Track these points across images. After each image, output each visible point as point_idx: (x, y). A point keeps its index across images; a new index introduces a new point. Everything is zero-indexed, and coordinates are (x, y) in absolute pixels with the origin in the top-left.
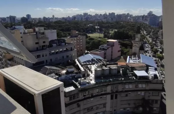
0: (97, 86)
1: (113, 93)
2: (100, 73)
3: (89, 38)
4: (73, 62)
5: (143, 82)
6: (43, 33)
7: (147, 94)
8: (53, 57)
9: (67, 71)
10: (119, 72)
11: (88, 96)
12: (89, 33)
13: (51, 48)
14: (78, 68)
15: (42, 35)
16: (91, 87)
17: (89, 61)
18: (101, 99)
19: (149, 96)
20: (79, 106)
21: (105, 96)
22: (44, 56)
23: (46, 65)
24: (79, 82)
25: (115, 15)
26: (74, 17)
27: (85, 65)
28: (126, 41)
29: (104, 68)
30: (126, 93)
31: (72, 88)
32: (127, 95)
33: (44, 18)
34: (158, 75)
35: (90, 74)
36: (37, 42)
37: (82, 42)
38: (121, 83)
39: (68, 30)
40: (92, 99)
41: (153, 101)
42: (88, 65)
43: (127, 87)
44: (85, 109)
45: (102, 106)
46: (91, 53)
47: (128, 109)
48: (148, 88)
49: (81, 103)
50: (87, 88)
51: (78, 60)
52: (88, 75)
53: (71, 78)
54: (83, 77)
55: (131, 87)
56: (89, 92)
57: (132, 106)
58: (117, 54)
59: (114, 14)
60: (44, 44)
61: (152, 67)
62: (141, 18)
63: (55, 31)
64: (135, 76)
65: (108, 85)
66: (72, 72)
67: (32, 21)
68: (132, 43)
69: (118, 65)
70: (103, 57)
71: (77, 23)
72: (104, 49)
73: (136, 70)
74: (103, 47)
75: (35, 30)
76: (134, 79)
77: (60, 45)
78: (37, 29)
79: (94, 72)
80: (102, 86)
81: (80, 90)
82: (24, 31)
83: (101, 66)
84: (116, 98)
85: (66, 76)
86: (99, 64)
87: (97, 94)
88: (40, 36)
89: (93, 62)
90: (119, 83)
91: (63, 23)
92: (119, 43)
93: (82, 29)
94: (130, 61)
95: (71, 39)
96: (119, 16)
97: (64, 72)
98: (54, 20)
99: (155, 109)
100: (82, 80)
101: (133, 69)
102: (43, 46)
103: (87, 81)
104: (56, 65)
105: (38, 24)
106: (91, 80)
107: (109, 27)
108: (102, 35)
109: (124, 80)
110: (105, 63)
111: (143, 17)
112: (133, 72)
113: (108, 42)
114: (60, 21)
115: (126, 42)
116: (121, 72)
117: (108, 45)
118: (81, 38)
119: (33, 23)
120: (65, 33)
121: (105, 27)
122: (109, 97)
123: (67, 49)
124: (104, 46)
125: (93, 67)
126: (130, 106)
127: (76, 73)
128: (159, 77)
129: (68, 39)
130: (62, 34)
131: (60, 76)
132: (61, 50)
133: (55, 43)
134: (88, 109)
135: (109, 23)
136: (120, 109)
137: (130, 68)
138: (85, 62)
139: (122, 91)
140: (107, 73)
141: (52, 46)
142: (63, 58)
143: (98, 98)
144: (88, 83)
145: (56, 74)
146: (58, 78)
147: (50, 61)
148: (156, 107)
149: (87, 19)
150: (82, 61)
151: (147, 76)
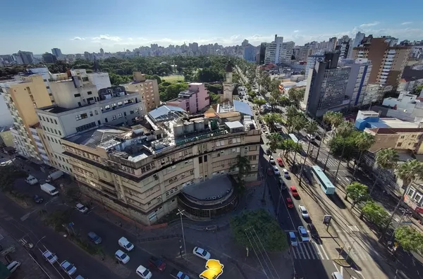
1: (202, 154)
2: (181, 131)
3: (163, 83)
4: (142, 120)
5: (238, 135)
6: (86, 79)
7: (244, 150)
8: (109, 116)
9: (134, 133)
10: (206, 126)
11: (168, 163)
12: (163, 76)
13: (102, 102)
14: (151, 128)
15: (86, 83)
16: (171, 151)
17: (164, 116)
18: (187, 164)
19: (246, 153)
20: (156, 178)
21: (191, 160)
22: (94, 114)
23: (99, 128)
24: (152, 146)
25: (199, 46)
26: (137, 51)
27: (160, 121)
28: (215, 83)
29: (186, 123)
30: (218, 152)
31: (144, 156)
32: (219, 155)
33: (86, 53)
34: (255, 124)
35: (168, 133)
36: (77, 93)
37: (152, 89)
38: (210, 140)
39: (129, 72)
40: (174, 167)
41: (250, 157)
42: (164, 121)
43: (220, 144)
44: (167, 180)
45: (189, 173)
46: (167, 105)
47: (222, 172)
48: (243, 143)
49: (160, 174)
50: (165, 153)
51: (148, 116)
52: (166, 136)
53: (140, 142)
54: (158, 139)
55: (223, 143)
56: (168, 158)
57: (227, 167)
58: (204, 103)
59: (197, 44)
60: (90, 96)
61: (248, 115)
62: (234, 50)
63: (107, 74)
64: (228, 129)
65: (194, 144)
66: (141, 134)
68: (222, 86)
69: (205, 117)
70: (185, 107)
71: (142, 61)
72: (185, 97)
73: (228, 121)
74: (184, 94)
75: (70, 73)
76: (226, 134)
77: (117, 96)
78: (74, 72)
79: (172, 130)
80: (186, 147)
81: (155, 156)
82: (51, 76)
83: (183, 121)
84: (206, 160)
85: (132, 140)
86: (180, 118)
87: (180, 159)
88: (81, 83)
89: (171, 116)
90: (208, 141)
91: (120, 61)
92: (205, 87)
93: (152, 69)
94: (221, 111)
95: (135, 85)
96: (205, 47)
97: (129, 134)
98: (104, 58)
99: (254, 166)
100: (156, 143)
101: (224, 120)
102: (89, 100)
103: (164, 144)
104: (117, 126)
106: (170, 142)
107: (191, 64)
108: (182, 78)
109: (213, 136)
110: (187, 115)
111: (237, 48)
112: (225, 124)
113: (190, 86)
114: (114, 58)
115: (216, 85)
116: (210, 126)
117: (191, 91)
118: (151, 83)
120: (124, 78)
121: (186, 66)
122: (196, 160)
123: (129, 100)
124: (186, 93)
125: (172, 124)
126: (225, 168)
127: (147, 135)
128: (256, 127)
130: (121, 79)
131: (123, 141)
132: (120, 103)
133: (109, 93)
134: (171, 181)
135: (191, 59)
136: (212, 173)
137: (220, 120)
138: (159, 118)
139: (212, 151)
140: (191, 129)
141: (104, 98)
142: (125, 115)
143: (182, 163)
144: (166, 146)
145: (117, 139)
146: (120, 145)
147: (105, 122)
148: (254, 164)
149: (157, 54)
150: (154, 117)
151: (241, 128)
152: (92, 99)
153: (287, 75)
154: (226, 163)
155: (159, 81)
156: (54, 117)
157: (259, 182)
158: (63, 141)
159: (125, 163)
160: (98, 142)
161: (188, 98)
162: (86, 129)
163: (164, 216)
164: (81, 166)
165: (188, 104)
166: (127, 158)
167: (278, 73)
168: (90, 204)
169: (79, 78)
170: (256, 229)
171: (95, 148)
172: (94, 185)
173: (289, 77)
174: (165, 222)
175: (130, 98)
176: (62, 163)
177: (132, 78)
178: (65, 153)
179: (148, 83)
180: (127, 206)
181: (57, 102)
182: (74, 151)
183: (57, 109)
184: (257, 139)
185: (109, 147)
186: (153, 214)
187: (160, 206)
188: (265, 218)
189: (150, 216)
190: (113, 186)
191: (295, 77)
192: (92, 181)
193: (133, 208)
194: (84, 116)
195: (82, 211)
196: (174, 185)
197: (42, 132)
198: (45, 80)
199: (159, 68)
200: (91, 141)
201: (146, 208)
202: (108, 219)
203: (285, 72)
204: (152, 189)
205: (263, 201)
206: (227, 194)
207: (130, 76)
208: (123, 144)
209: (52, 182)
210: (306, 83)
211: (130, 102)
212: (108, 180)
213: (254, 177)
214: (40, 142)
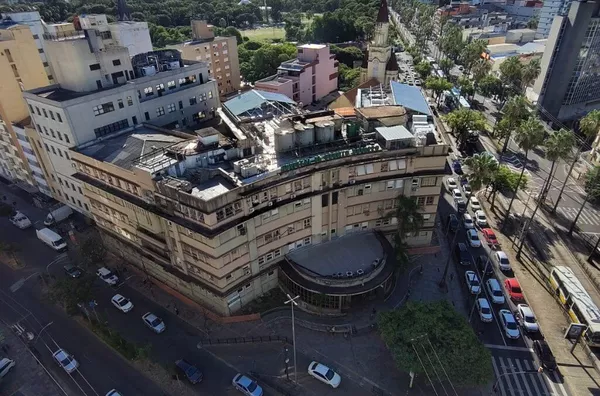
0: (285, 176)
1: (329, 189)
2: (289, 143)
3: (246, 43)
4: (211, 116)
5: (401, 155)
6: (108, 35)
7: (410, 184)
8: (152, 107)
9: (200, 144)
10: (338, 133)
11: (265, 205)
12: (244, 28)
13: (139, 80)
14: (229, 134)
15: (108, 42)
16: (271, 181)
17: (254, 111)
18: (299, 208)
19: (413, 190)
20: (243, 231)
21: (307, 200)
22: (125, 104)
23: (136, 131)
24: (236, 170)
27: (247, 121)
28: (347, 45)
29: (299, 126)
30: (359, 187)
31: (220, 190)
32: (361, 193)
34: (435, 132)
35: (264, 145)
36: (94, 62)
37: (227, 56)
38: (347, 163)
40: (275, 212)
41: (422, 198)
42: (255, 121)
43: (361, 171)
44: (261, 236)
45: (302, 225)
46: (257, 88)
47: (365, 224)
48: (411, 170)
49: (249, 225)
50: (260, 184)
51: (223, 110)
52: (259, 150)
53: (213, 161)
54: (245, 156)
55: (370, 170)
56: (265, 194)
57: (374, 215)
60: (117, 69)
61: (421, 114)
63: (144, 24)
64: (382, 141)
65: (315, 170)
66: (214, 146)
68: (366, 52)
69: (336, 116)
70: (292, 94)
72: (291, 74)
73: (381, 125)
74: (290, 66)
75: (79, 23)
76: (377, 150)
77: (165, 69)
78: (85, 21)
79: (272, 139)
80: (299, 175)
81: (242, 191)
82: (45, 28)
83: (292, 122)
84: (335, 201)
85: (199, 156)
86: (285, 117)
87: (287, 197)
88: (101, 43)
89: (267, 111)
90: (342, 165)
92: (331, 52)
93: (224, 15)
94: (366, 103)
95: (195, 47)
97: (192, 146)
99: (426, 216)
100: (242, 164)
101: (374, 122)
102: (115, 76)
103: (258, 166)
104: (167, 128)
106: (268, 163)
108: (281, 33)
109: (353, 155)
110: (299, 112)
112: (375, 130)
113: (301, 51)
115: (350, 48)
116: (344, 134)
117: (302, 61)
118: (224, 44)
121: (289, 9)
122: (318, 200)
123: (187, 78)
124: (293, 64)
125: (270, 128)
126: (371, 217)
127: (226, 147)
128: (438, 140)
129: (185, 50)
130: (166, 33)
131: (181, 158)
132: (171, 84)
133: (151, 64)
134: (268, 237)
136: (345, 228)
137: (366, 123)
138: (245, 114)
139: (348, 185)
140: (308, 138)
141: (142, 74)
142: (181, 106)
143: (290, 207)
144: (263, 172)
145: (170, 155)
146: (176, 165)
147: (144, 120)
148: (429, 213)
150: (236, 112)
151: (410, 139)
152: (121, 74)
153: (499, 29)
154: (374, 208)
155: (240, 40)
156: (56, 107)
157: (435, 249)
158: (72, 154)
159: (188, 201)
160: (135, 160)
161: (298, 74)
162: (110, 132)
163: (254, 301)
164: (106, 201)
165: (296, 87)
166: (190, 192)
167: (479, 24)
168: (121, 270)
169: (97, 33)
170: (433, 339)
171: (129, 168)
172: (129, 236)
173: (504, 33)
174: (255, 311)
175: (189, 74)
176: (70, 193)
177: (187, 33)
178: (77, 176)
179: (219, 43)
180: (189, 279)
181: (59, 80)
182: (92, 174)
183: (60, 94)
184: (438, 163)
185: (157, 169)
186: (235, 295)
187: (247, 282)
188: (450, 320)
189: (229, 299)
190: (163, 241)
191: (517, 33)
192: (125, 230)
193: (198, 283)
194: (108, 107)
195: (108, 281)
196: (274, 245)
197: (35, 135)
198: (36, 37)
199: (235, 14)
200: (122, 155)
201: (223, 285)
202: (152, 299)
203: (494, 22)
204: (233, 251)
205: (442, 285)
206: (374, 268)
207: (187, 28)
208: (181, 165)
209: (54, 226)
210: (543, 47)
212: (155, 229)
213: (425, 238)
214: (32, 153)
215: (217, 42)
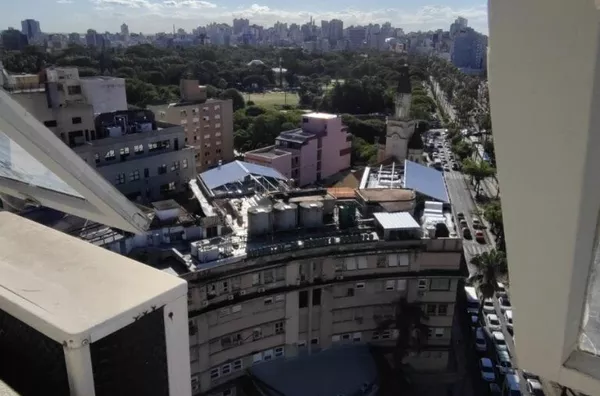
0: (251, 263)
1: (308, 285)
2: (264, 224)
3: (247, 107)
4: (183, 190)
5: (402, 247)
6: (77, 90)
7: (416, 285)
9: (156, 218)
10: (328, 217)
11: (222, 298)
12: (250, 91)
13: (99, 141)
14: (199, 210)
15: (77, 96)
16: (233, 267)
17: (232, 186)
18: (269, 306)
19: (420, 293)
20: (192, 330)
21: (280, 297)
24: (193, 251)
25: (345, 27)
26: (201, 35)
27: (223, 197)
28: (373, 117)
29: (282, 206)
30: (350, 285)
32: (351, 292)
33: (91, 34)
34: (450, 225)
36: (50, 118)
37: (219, 121)
38: (332, 253)
39: (175, 79)
40: (237, 308)
41: (432, 307)
42: (231, 197)
43: (352, 265)
44: (215, 340)
45: (272, 330)
46: (241, 159)
47: (358, 335)
48: (416, 267)
49: (201, 322)
50: (220, 270)
51: (198, 183)
52: (228, 231)
53: (168, 240)
54: (208, 236)
55: (363, 264)
56: (225, 285)
58: (336, 161)
59: (340, 23)
60: (76, 128)
61: (436, 200)
62: (429, 41)
63: (122, 81)
64: (378, 228)
65: (291, 259)
66: (172, 222)
67: (46, 46)
68: (385, 128)
69: (328, 197)
71: (208, 55)
72: (291, 146)
73: (382, 210)
74: (290, 137)
75: (46, 76)
76: (372, 240)
77: (134, 131)
78: (52, 74)
79: (245, 219)
80: (269, 263)
81: (195, 277)
82: (5, 78)
83: (272, 200)
84: (317, 301)
85: (150, 233)
86: (267, 193)
87: (253, 290)
88: (62, 98)
89: (248, 187)
90: (327, 254)
91: (159, 53)
92: (344, 123)
93: (226, 76)
94: (372, 184)
95: (182, 109)
96: (358, 33)
98: (127, 44)
99: (439, 331)
100: (204, 246)
101: (375, 206)
102: (73, 135)
103: (221, 250)
105: (68, 58)
106: (236, 246)
107: (320, 69)
108: (294, 99)
109: (341, 243)
110: (287, 189)
111: (436, 37)
112: (374, 217)
113: (306, 120)
114: (148, 45)
115: (372, 121)
116: (336, 218)
117: (306, 131)
118: (216, 107)
119: (49, 50)
120: (163, 91)
121: (307, 72)
122: (293, 298)
123: (159, 143)
124: (295, 135)
125: (248, 204)
127: (186, 225)
128: (452, 232)
130: (154, 92)
131: (127, 235)
132: (139, 148)
133: (119, 124)
134: (227, 341)
135: (321, 56)
136: (331, 338)
137: (365, 206)
138: (221, 188)
139: (335, 280)
140: (290, 220)
141: (106, 134)
142: (147, 173)
143: (258, 303)
144: (225, 256)
148: (442, 326)
149: (246, 40)
150: (211, 186)
151: (414, 229)
152: (79, 133)
154: (368, 314)
169: (60, 87)
175: (163, 138)
177: (178, 93)
179: (212, 106)
184: (452, 261)
196: (233, 354)
199: (242, 75)
207: (175, 87)
211: (161, 148)
215: (208, 105)
